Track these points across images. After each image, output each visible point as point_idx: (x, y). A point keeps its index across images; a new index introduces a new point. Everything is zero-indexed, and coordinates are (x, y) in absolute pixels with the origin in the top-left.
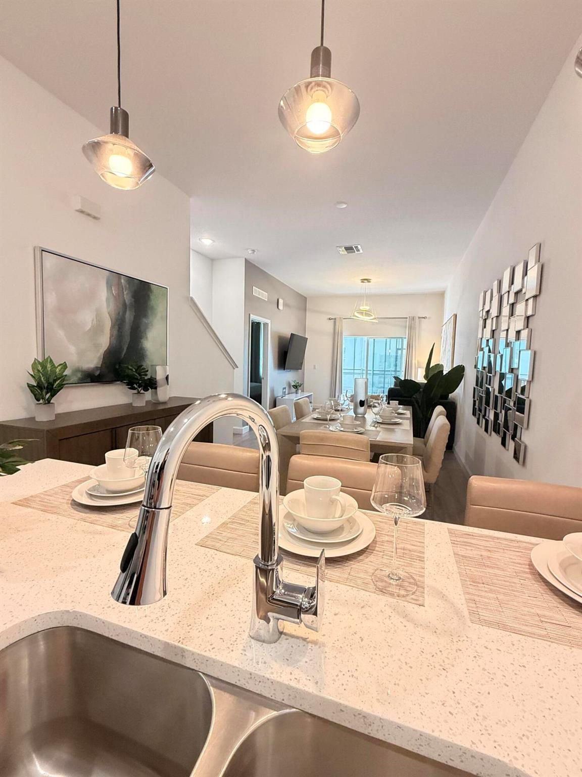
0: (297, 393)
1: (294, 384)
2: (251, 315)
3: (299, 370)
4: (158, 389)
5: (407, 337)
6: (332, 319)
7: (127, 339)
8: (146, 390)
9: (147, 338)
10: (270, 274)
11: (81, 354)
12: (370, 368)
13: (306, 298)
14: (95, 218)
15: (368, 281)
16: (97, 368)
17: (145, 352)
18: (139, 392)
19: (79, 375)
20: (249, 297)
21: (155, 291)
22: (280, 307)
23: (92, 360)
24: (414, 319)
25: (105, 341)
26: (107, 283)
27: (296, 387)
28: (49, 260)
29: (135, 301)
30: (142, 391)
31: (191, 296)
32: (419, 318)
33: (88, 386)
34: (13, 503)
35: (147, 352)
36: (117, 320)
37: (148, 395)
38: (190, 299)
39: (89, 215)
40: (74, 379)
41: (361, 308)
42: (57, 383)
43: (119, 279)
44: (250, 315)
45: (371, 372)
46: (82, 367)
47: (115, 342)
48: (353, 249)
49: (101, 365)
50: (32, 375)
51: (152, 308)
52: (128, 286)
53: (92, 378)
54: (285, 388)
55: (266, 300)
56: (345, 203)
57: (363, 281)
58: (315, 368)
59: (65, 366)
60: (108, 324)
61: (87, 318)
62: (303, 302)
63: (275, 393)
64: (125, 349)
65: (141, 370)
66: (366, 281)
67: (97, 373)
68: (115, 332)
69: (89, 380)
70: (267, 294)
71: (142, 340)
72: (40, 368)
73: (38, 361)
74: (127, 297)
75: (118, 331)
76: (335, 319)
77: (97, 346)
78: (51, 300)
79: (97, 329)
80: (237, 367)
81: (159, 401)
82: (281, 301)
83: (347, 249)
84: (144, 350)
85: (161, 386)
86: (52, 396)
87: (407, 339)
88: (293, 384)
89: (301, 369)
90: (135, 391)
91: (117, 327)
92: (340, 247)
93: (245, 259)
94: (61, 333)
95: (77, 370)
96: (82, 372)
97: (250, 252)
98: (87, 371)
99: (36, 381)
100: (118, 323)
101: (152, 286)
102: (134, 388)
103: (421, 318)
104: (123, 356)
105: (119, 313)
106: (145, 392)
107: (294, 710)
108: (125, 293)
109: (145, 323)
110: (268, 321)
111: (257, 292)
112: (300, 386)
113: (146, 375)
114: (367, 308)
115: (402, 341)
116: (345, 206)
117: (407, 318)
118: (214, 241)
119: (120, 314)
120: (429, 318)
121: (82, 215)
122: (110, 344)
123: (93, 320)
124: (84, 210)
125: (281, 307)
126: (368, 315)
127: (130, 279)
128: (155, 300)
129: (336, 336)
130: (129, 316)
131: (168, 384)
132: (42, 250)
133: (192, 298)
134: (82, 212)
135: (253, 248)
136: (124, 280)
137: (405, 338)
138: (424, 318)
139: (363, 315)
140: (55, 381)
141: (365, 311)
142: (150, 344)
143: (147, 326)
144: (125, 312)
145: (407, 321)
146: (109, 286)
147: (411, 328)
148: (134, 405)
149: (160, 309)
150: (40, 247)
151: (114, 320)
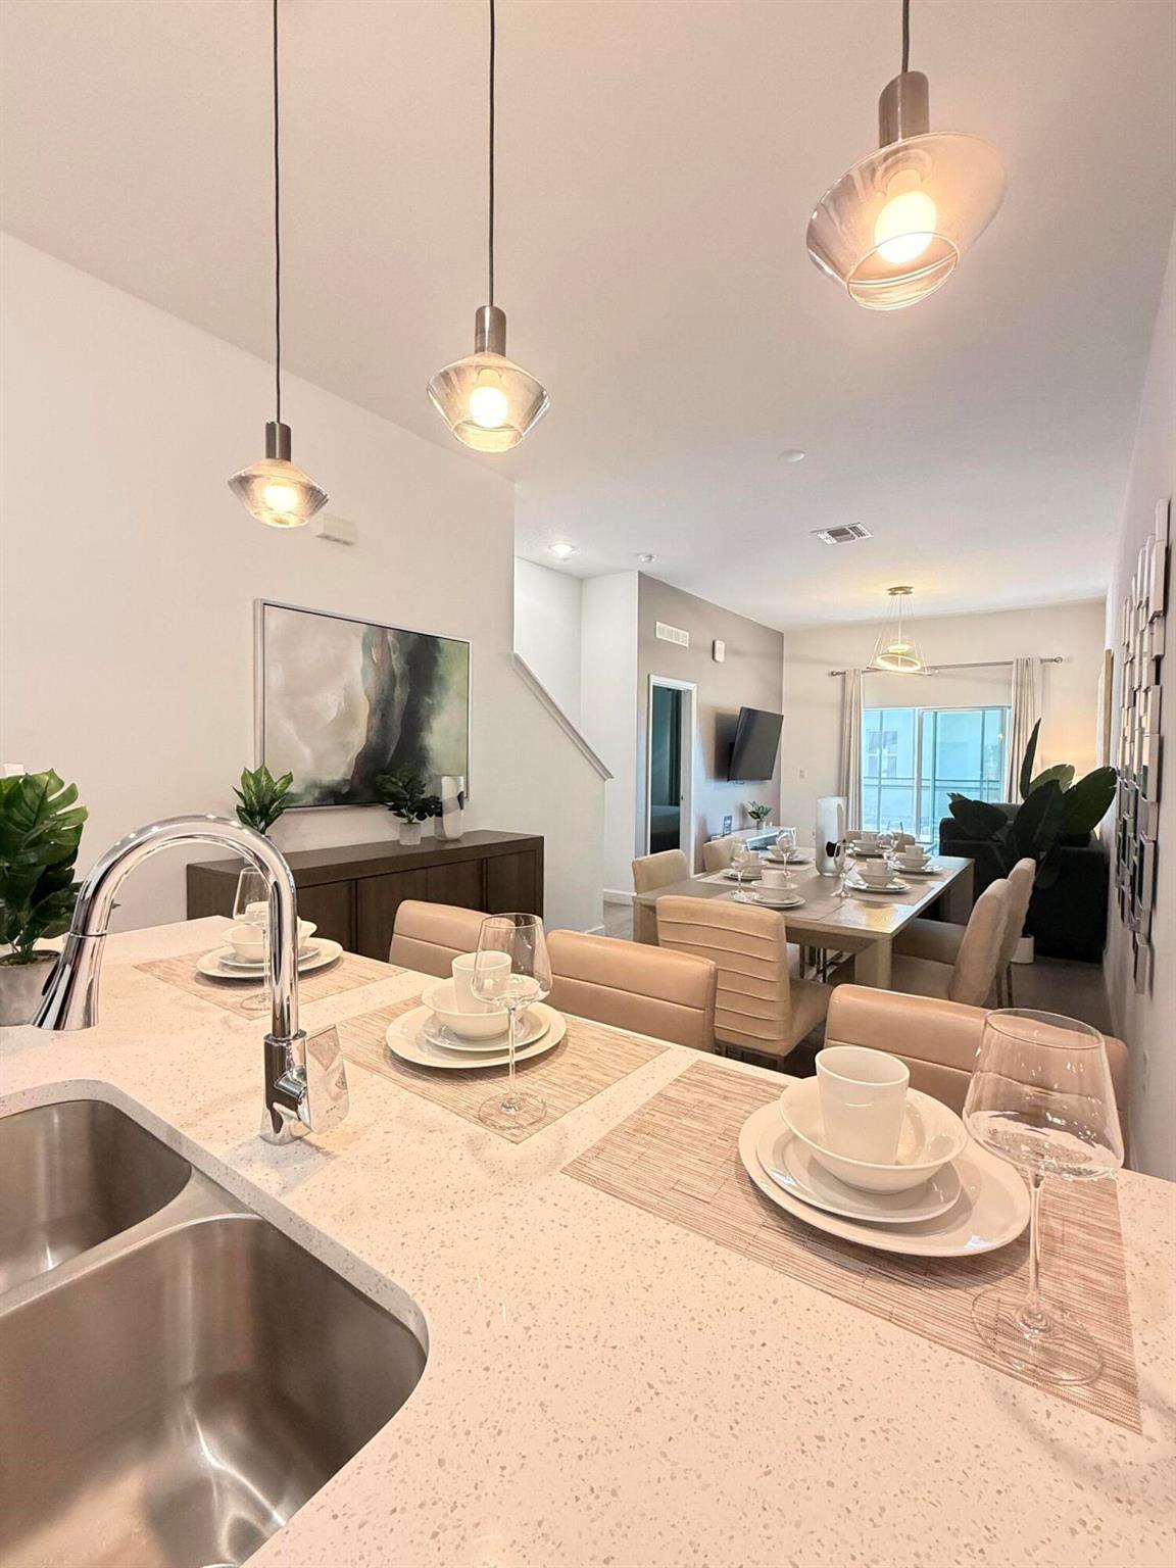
0: (758, 827)
1: (754, 809)
2: (652, 677)
3: (769, 781)
4: (444, 816)
5: (1013, 705)
6: (837, 674)
7: (396, 732)
8: (421, 817)
9: (431, 728)
10: (694, 594)
11: (320, 759)
12: (927, 773)
13: (782, 635)
14: (346, 543)
15: (906, 590)
16: (345, 781)
17: (428, 752)
18: (410, 822)
19: (316, 793)
20: (647, 642)
21: (445, 649)
22: (717, 658)
23: (338, 769)
24: (1030, 663)
25: (358, 738)
26: (364, 645)
27: (757, 815)
28: (275, 618)
29: (410, 669)
30: (415, 820)
31: (515, 651)
32: (1042, 661)
33: (328, 810)
34: (135, 967)
35: (431, 753)
36: (379, 702)
37: (427, 827)
38: (513, 658)
39: (337, 540)
40: (308, 799)
41: (891, 649)
42: (275, 805)
43: (384, 636)
44: (649, 676)
45: (930, 783)
46: (321, 781)
47: (375, 737)
48: (849, 533)
49: (352, 777)
50: (240, 794)
51: (441, 678)
52: (398, 646)
53: (337, 797)
54: (730, 818)
55: (687, 645)
56: (800, 452)
57: (893, 591)
58: (802, 776)
59: (289, 779)
60: (364, 709)
61: (330, 703)
62: (774, 643)
63: (708, 826)
64: (393, 748)
65: (414, 784)
66: (900, 592)
67: (346, 789)
68: (376, 721)
69: (332, 801)
70: (687, 634)
71: (422, 734)
72: (251, 782)
73: (250, 773)
74: (397, 663)
75: (381, 720)
76: (844, 673)
77: (345, 746)
78: (276, 677)
79: (347, 717)
80: (612, 777)
81: (444, 837)
82: (720, 645)
83: (838, 533)
84: (426, 749)
85: (450, 812)
86: (267, 825)
87: (1012, 711)
88: (751, 809)
89: (770, 779)
90: (405, 820)
91: (379, 714)
92: (821, 531)
93: (640, 573)
94: (289, 727)
95: (314, 785)
96: (321, 787)
97: (643, 560)
98: (328, 787)
99: (245, 802)
100: (382, 708)
101: (441, 642)
102: (402, 815)
103: (1046, 661)
104: (389, 760)
105: (383, 690)
106: (422, 822)
107: (256, 1216)
108: (394, 657)
109: (429, 705)
110: (691, 686)
111: (664, 631)
112: (765, 814)
113: (422, 792)
114: (905, 648)
115: (1003, 715)
116: (802, 456)
117: (1011, 663)
118: (574, 548)
119: (386, 692)
120: (1070, 660)
121: (326, 541)
122: (367, 741)
123: (340, 704)
124: (327, 533)
125: (720, 657)
126: (906, 662)
127: (403, 634)
128: (446, 666)
129: (847, 708)
130: (400, 694)
131: (462, 808)
132: (265, 604)
133: (517, 658)
134: (327, 537)
135: (649, 553)
136: (394, 637)
137: (1010, 707)
138: (1055, 660)
139: (897, 664)
140: (272, 802)
141: (902, 654)
142: (437, 738)
143: (431, 709)
144: (393, 685)
145: (1011, 670)
146: (366, 649)
147: (1020, 685)
148: (403, 843)
149: (454, 681)
150: (262, 600)
151: (373, 702)
